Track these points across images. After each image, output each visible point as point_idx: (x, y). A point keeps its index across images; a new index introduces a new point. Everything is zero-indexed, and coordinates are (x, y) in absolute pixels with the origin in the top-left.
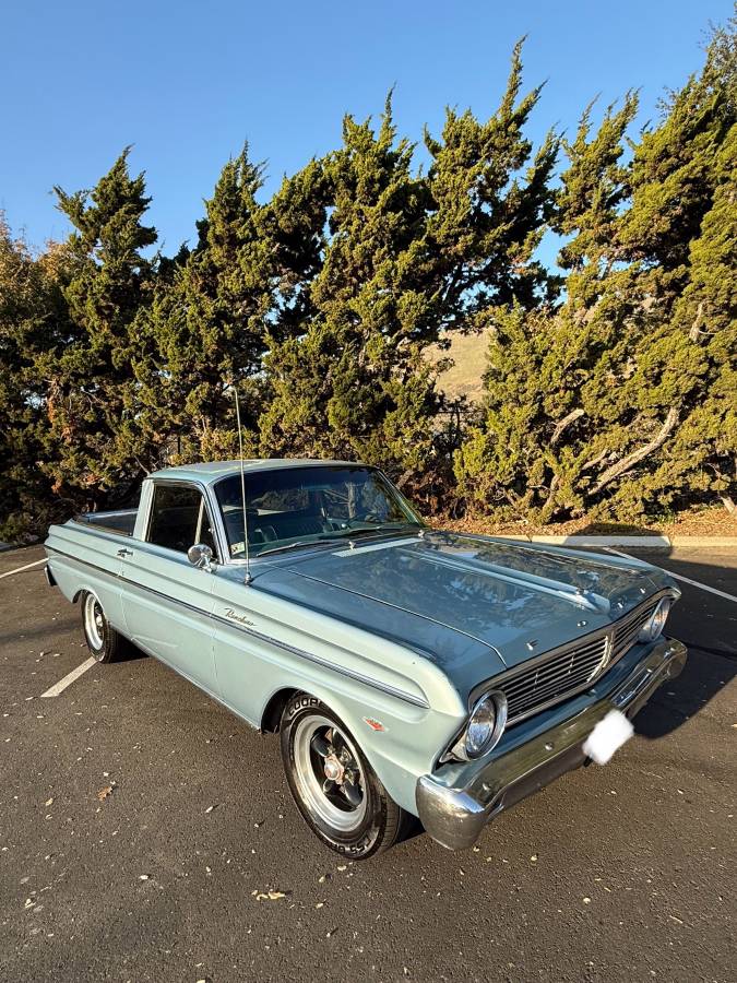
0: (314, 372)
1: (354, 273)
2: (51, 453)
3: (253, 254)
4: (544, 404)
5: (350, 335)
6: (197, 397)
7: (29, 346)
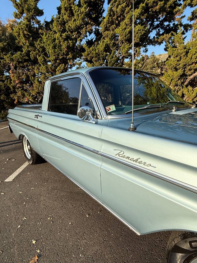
0: (101, 59)
1: (117, 19)
2: (13, 91)
3: (79, 11)
4: (186, 69)
5: (114, 44)
6: (60, 69)
7: (2, 53)
